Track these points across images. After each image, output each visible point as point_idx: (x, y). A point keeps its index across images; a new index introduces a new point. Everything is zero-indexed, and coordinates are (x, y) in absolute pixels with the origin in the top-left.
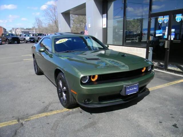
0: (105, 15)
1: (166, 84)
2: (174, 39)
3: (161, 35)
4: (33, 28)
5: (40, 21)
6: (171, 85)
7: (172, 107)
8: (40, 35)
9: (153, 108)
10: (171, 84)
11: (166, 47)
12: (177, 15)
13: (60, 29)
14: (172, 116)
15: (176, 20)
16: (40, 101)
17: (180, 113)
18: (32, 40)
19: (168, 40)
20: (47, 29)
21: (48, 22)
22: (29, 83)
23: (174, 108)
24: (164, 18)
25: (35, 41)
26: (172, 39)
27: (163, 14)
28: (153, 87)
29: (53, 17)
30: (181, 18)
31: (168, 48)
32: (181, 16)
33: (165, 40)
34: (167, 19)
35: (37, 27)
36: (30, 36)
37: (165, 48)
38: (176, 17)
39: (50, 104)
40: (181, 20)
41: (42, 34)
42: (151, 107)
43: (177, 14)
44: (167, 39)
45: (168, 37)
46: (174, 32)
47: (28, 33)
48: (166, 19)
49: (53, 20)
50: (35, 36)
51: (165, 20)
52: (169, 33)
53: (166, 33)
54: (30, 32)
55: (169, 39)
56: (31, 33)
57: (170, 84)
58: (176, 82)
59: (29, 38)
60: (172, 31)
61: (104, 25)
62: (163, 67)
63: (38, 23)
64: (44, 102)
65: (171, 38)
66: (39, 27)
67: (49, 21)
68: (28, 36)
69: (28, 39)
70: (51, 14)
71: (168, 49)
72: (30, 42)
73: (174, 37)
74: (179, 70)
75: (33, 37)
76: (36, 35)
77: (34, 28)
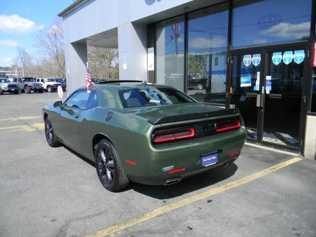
0: (152, 49)
1: (268, 169)
2: (271, 92)
3: (249, 85)
4: (14, 67)
5: (27, 54)
6: (275, 170)
7: (290, 213)
8: (27, 80)
9: (260, 218)
10: (275, 168)
11: (258, 105)
12: (274, 54)
13: (68, 70)
14: (296, 231)
15: (274, 62)
16: (45, 217)
17: (306, 224)
18: (13, 90)
19: (261, 94)
20: (41, 69)
21: (43, 56)
22: (18, 178)
23: (293, 215)
24: (254, 58)
25: (19, 91)
26: (268, 92)
27: (252, 51)
28: (249, 177)
29: (52, 49)
30: (281, 59)
31: (262, 106)
32: (281, 56)
33: (256, 94)
34: (258, 60)
35: (20, 65)
36: (10, 82)
37: (258, 107)
38: (273, 57)
39: (67, 223)
40: (280, 62)
41: (32, 78)
42: (256, 217)
43: (274, 52)
44: (259, 92)
45: (261, 88)
46: (271, 81)
47: (4, 76)
48: (256, 59)
49: (52, 54)
50: (19, 81)
51: (254, 60)
52: (263, 83)
53: (258, 82)
54: (7, 75)
55: (263, 93)
56: (10, 75)
57: (273, 169)
58: (281, 164)
59: (6, 85)
60: (267, 79)
61: (151, 67)
62: (254, 139)
63: (22, 59)
64: (54, 220)
65: (265, 91)
66: (24, 65)
67: (45, 54)
68: (6, 81)
69: (6, 88)
70: (49, 43)
71: (261, 108)
72: (8, 93)
73: (270, 90)
74: (279, 142)
75: (14, 83)
76: (21, 79)
77: (16, 68)
